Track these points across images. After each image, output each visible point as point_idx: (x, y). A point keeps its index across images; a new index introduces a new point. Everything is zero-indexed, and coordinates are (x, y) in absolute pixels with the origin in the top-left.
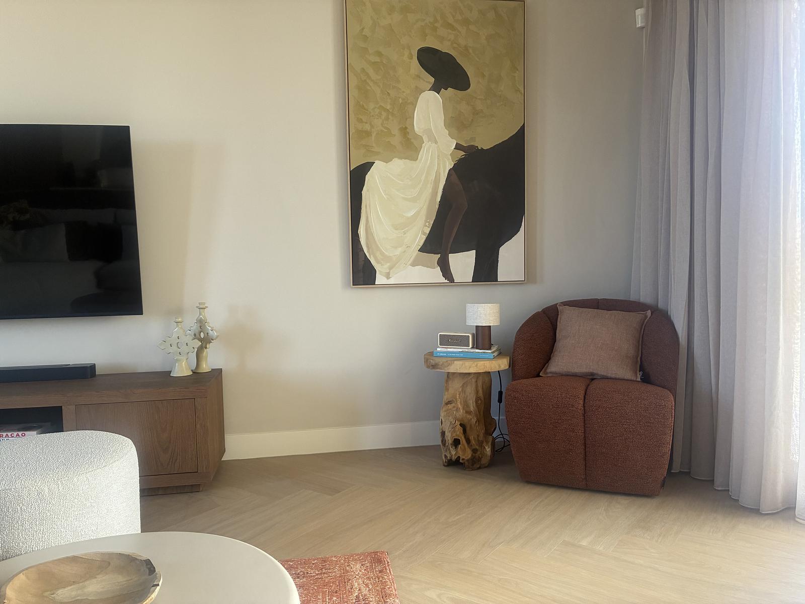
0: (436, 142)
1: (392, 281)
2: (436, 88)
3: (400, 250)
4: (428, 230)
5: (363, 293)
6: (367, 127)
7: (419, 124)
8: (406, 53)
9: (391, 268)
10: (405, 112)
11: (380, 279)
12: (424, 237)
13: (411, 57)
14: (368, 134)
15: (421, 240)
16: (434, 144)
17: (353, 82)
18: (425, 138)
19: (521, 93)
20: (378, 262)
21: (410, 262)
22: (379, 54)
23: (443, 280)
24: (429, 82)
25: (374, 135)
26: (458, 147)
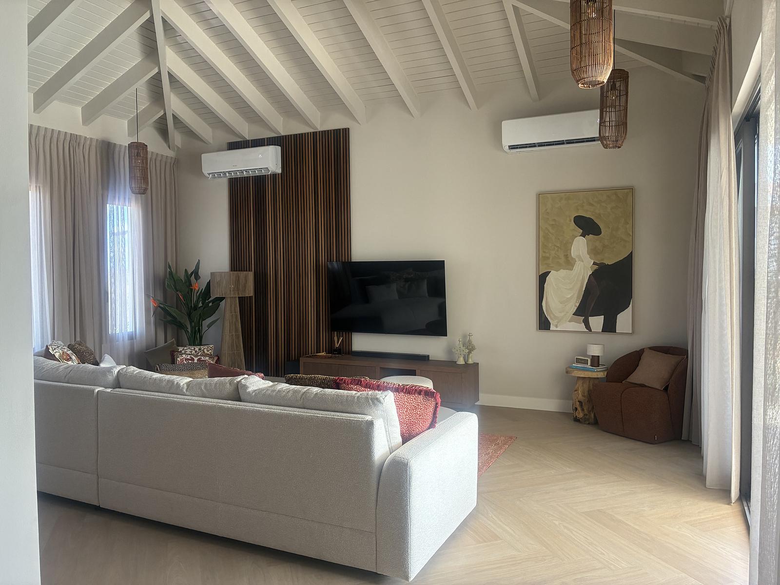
0: (583, 261)
1: (558, 329)
2: (583, 235)
3: (563, 314)
4: (578, 305)
5: (544, 334)
6: (548, 255)
7: (574, 253)
8: (568, 219)
9: (558, 322)
10: (566, 247)
11: (552, 328)
12: (576, 308)
13: (570, 221)
14: (548, 258)
15: (574, 309)
16: (582, 263)
17: (541, 233)
18: (577, 260)
19: (630, 235)
20: (552, 319)
21: (568, 320)
22: (554, 220)
23: (586, 330)
24: (579, 232)
25: (551, 258)
26: (594, 264)
